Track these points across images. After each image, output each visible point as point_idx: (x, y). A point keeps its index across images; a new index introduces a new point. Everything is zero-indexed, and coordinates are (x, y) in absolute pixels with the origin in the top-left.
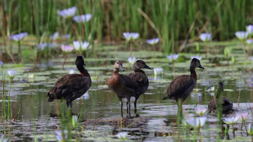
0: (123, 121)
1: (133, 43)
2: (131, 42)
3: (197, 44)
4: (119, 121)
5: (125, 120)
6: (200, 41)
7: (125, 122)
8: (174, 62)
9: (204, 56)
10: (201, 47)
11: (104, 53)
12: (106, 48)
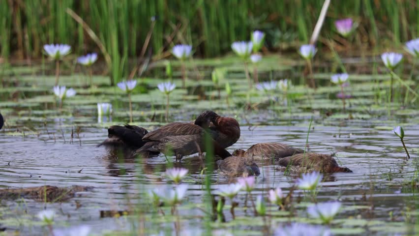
0: (49, 191)
1: (60, 62)
2: (58, 60)
3: (167, 63)
4: (40, 192)
5: (52, 191)
6: (172, 57)
7: (51, 193)
8: (129, 93)
9: (179, 83)
10: (175, 69)
11: (13, 79)
12: (16, 70)
